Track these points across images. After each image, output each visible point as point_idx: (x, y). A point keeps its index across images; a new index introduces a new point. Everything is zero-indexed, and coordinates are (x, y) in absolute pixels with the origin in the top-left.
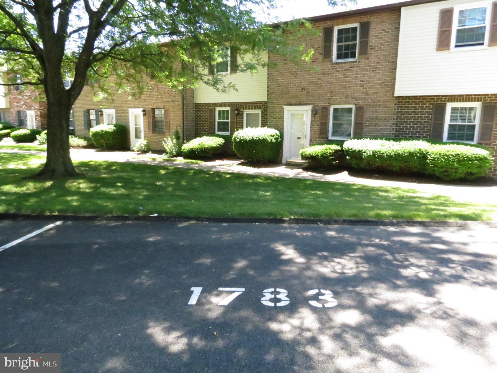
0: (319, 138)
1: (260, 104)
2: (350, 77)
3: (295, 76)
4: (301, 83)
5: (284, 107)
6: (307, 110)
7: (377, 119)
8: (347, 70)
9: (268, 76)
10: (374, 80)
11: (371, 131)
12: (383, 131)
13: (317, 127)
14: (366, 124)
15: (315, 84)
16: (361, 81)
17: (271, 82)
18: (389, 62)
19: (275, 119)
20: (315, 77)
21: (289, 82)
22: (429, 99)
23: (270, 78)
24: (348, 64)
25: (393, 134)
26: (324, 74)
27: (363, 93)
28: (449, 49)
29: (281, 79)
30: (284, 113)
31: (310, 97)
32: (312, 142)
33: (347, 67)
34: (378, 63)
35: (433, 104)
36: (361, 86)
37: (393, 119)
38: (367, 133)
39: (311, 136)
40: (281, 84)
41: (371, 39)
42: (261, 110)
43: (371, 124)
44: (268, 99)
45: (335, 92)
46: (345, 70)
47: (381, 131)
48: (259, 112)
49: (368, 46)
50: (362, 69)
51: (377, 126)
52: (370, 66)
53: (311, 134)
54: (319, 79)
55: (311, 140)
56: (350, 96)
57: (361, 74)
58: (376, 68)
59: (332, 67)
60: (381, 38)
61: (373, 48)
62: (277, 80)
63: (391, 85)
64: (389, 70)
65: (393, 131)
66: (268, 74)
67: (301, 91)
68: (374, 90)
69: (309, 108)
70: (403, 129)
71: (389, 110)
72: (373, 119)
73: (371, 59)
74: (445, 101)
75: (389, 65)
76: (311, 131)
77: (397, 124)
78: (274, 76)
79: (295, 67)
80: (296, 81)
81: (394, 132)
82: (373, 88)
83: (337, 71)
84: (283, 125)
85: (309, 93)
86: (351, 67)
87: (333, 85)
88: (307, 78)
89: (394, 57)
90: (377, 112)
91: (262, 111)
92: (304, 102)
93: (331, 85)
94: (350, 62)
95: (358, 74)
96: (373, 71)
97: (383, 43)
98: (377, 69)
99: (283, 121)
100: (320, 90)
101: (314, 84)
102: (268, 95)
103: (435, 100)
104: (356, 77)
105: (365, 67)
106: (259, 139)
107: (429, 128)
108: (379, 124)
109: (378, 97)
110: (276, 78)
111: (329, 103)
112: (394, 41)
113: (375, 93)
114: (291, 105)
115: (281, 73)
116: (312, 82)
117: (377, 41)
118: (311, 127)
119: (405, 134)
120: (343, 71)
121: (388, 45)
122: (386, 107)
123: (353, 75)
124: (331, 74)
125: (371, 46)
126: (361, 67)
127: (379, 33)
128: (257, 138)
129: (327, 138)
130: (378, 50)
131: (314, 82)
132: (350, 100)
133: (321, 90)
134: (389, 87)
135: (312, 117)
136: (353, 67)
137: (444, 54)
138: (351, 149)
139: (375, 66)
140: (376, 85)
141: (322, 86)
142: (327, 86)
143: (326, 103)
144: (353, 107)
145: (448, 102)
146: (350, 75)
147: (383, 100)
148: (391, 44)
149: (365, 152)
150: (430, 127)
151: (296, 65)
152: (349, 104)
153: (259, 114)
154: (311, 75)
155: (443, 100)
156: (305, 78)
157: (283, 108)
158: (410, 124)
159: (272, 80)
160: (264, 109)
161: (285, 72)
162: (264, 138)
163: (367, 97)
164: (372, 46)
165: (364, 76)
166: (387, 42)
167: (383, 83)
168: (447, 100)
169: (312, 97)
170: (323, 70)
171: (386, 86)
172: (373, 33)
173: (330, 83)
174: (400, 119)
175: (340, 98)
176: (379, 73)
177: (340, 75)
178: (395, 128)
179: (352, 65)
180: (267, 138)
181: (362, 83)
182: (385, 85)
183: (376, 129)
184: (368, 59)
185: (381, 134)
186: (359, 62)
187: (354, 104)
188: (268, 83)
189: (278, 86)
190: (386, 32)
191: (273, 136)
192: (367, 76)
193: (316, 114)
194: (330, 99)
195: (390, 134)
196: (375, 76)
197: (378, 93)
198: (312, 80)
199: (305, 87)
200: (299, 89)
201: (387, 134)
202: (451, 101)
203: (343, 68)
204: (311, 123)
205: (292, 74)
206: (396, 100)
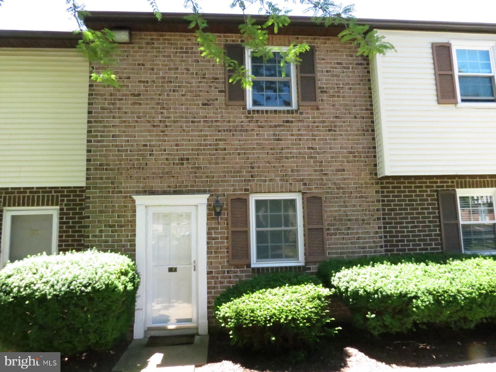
0: (230, 265)
1: (55, 192)
2: (287, 140)
3: (162, 132)
4: (177, 145)
5: (135, 197)
6: (197, 206)
7: (349, 220)
8: (279, 126)
9: (89, 127)
10: (334, 148)
11: (341, 244)
12: (363, 243)
13: (223, 243)
14: (328, 229)
15: (213, 150)
16: (309, 148)
17: (99, 141)
18: (355, 117)
19: (110, 226)
20: (211, 136)
21: (148, 144)
22: (430, 182)
23: (95, 131)
24: (282, 115)
25: (381, 247)
26: (230, 131)
27: (315, 171)
28: (456, 103)
29: (126, 136)
30: (135, 211)
31: (201, 177)
32: (213, 278)
33: (278, 119)
34: (336, 117)
35: (437, 191)
36: (311, 157)
37: (378, 219)
38: (332, 249)
39: (209, 264)
40: (126, 146)
41: (318, 75)
42: (58, 207)
43: (338, 229)
44: (88, 179)
45: (259, 167)
46: (275, 126)
47: (359, 243)
48: (53, 211)
49: (317, 88)
50: (309, 126)
51: (351, 234)
52: (324, 122)
53: (208, 258)
54: (220, 140)
55: (209, 273)
56: (290, 176)
57: (309, 135)
58: (335, 126)
59: (248, 117)
60: (336, 76)
61: (325, 92)
62: (113, 136)
63: (364, 158)
64: (358, 131)
65: (381, 242)
66: (89, 122)
67: (177, 164)
68: (336, 165)
69: (202, 200)
70: (397, 237)
71: (368, 202)
72: (340, 220)
73: (323, 109)
74: (453, 186)
75: (357, 122)
76: (209, 252)
77: (385, 228)
78: (105, 126)
79: (162, 113)
80: (165, 141)
81: (383, 244)
82: (332, 162)
83: (259, 127)
84: (134, 240)
85: (198, 168)
86: (287, 122)
87: (253, 154)
88: (192, 136)
89: (363, 110)
90: (346, 207)
91: (61, 209)
92: (187, 186)
93: (250, 154)
94: (284, 112)
95: (301, 135)
96: (330, 130)
97: (341, 86)
98: (337, 129)
99: (134, 231)
100: (224, 163)
101: (209, 149)
102: (88, 170)
103: (439, 184)
104: (300, 140)
105: (314, 122)
106: (93, 288)
107: (438, 232)
108: (353, 229)
109: (345, 179)
110: (109, 131)
111: (246, 190)
112: (359, 84)
113: (338, 170)
114: (152, 193)
115: (125, 121)
116: (206, 145)
117: (329, 80)
118: (208, 243)
119: (402, 246)
120: (271, 127)
121: (350, 89)
122: (362, 197)
123: (292, 135)
124: (247, 131)
125: (320, 88)
126: (307, 122)
127: (332, 68)
128: (86, 286)
129: (249, 266)
130: (333, 96)
131: (210, 145)
132: (291, 184)
133: (227, 163)
134: (362, 161)
135: (208, 219)
136: (292, 122)
137: (448, 109)
138: (376, 292)
139: (332, 122)
140: (339, 157)
141: (230, 154)
142: (239, 154)
143: (241, 190)
144: (298, 197)
145: (458, 188)
146: (287, 135)
147: (355, 183)
148: (355, 88)
149: (416, 297)
150: (440, 230)
151: (164, 108)
152: (291, 192)
153: (51, 216)
154: (201, 131)
155: (450, 184)
156: (187, 135)
157: (134, 201)
158: (407, 227)
159: (101, 136)
160: (66, 205)
161: (137, 122)
162: (107, 285)
163: (324, 178)
164: (323, 88)
165: (314, 140)
166: (348, 84)
167: (350, 153)
168: (455, 184)
169: (207, 177)
170: (229, 122)
171: (356, 159)
172: (320, 66)
173: (247, 149)
174: (389, 219)
175: (271, 180)
176: (341, 135)
177: (267, 133)
178: (383, 235)
179: (289, 117)
180: (116, 282)
181: (312, 151)
182: (355, 157)
183: (349, 239)
184: (318, 109)
185: (359, 247)
186: (302, 113)
187: (299, 192)
188: (88, 141)
189: (119, 151)
190: (345, 68)
191: (125, 274)
192: (319, 140)
193: (218, 214)
194: (249, 180)
195: (377, 246)
196: (335, 139)
197: (344, 170)
198: (204, 140)
199: (190, 154)
200: (174, 159)
201: (370, 247)
202: (462, 187)
203: (271, 122)
204: (209, 233)
205: (154, 126)
206: (377, 183)
